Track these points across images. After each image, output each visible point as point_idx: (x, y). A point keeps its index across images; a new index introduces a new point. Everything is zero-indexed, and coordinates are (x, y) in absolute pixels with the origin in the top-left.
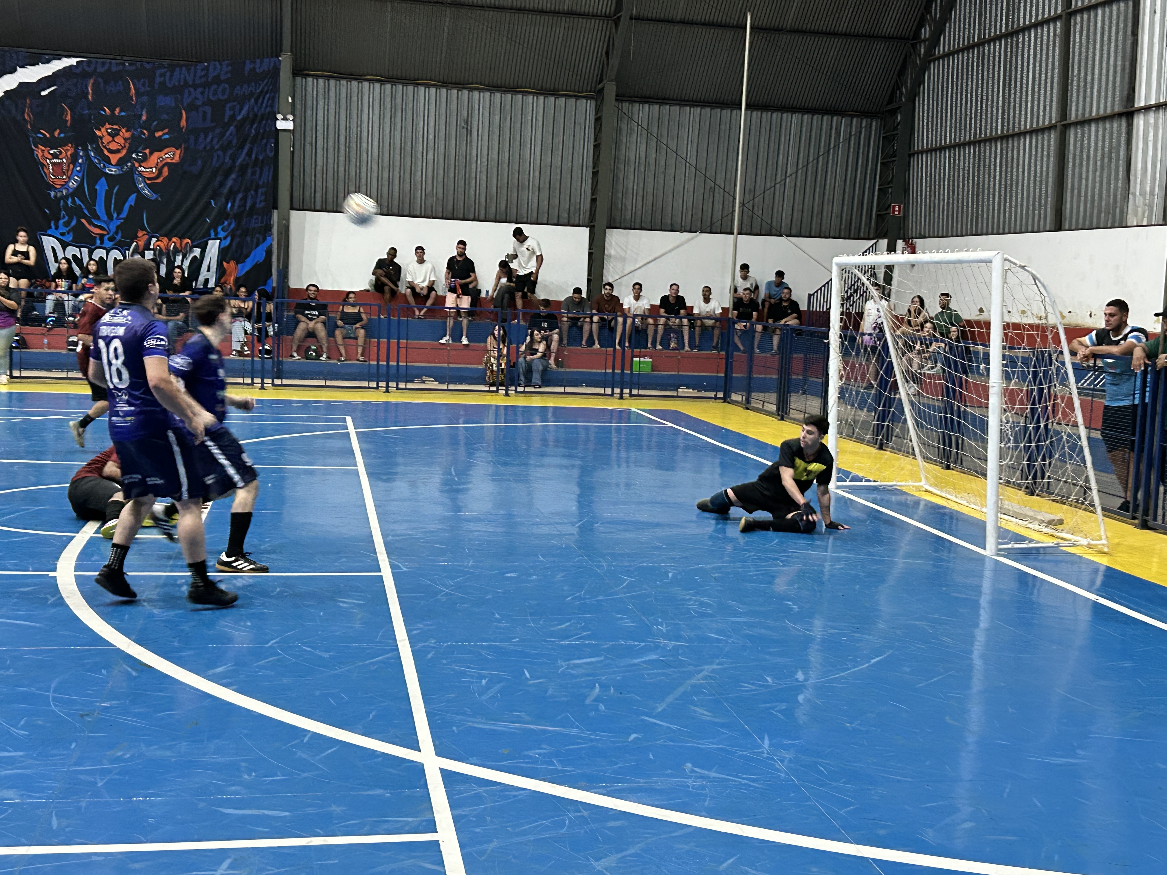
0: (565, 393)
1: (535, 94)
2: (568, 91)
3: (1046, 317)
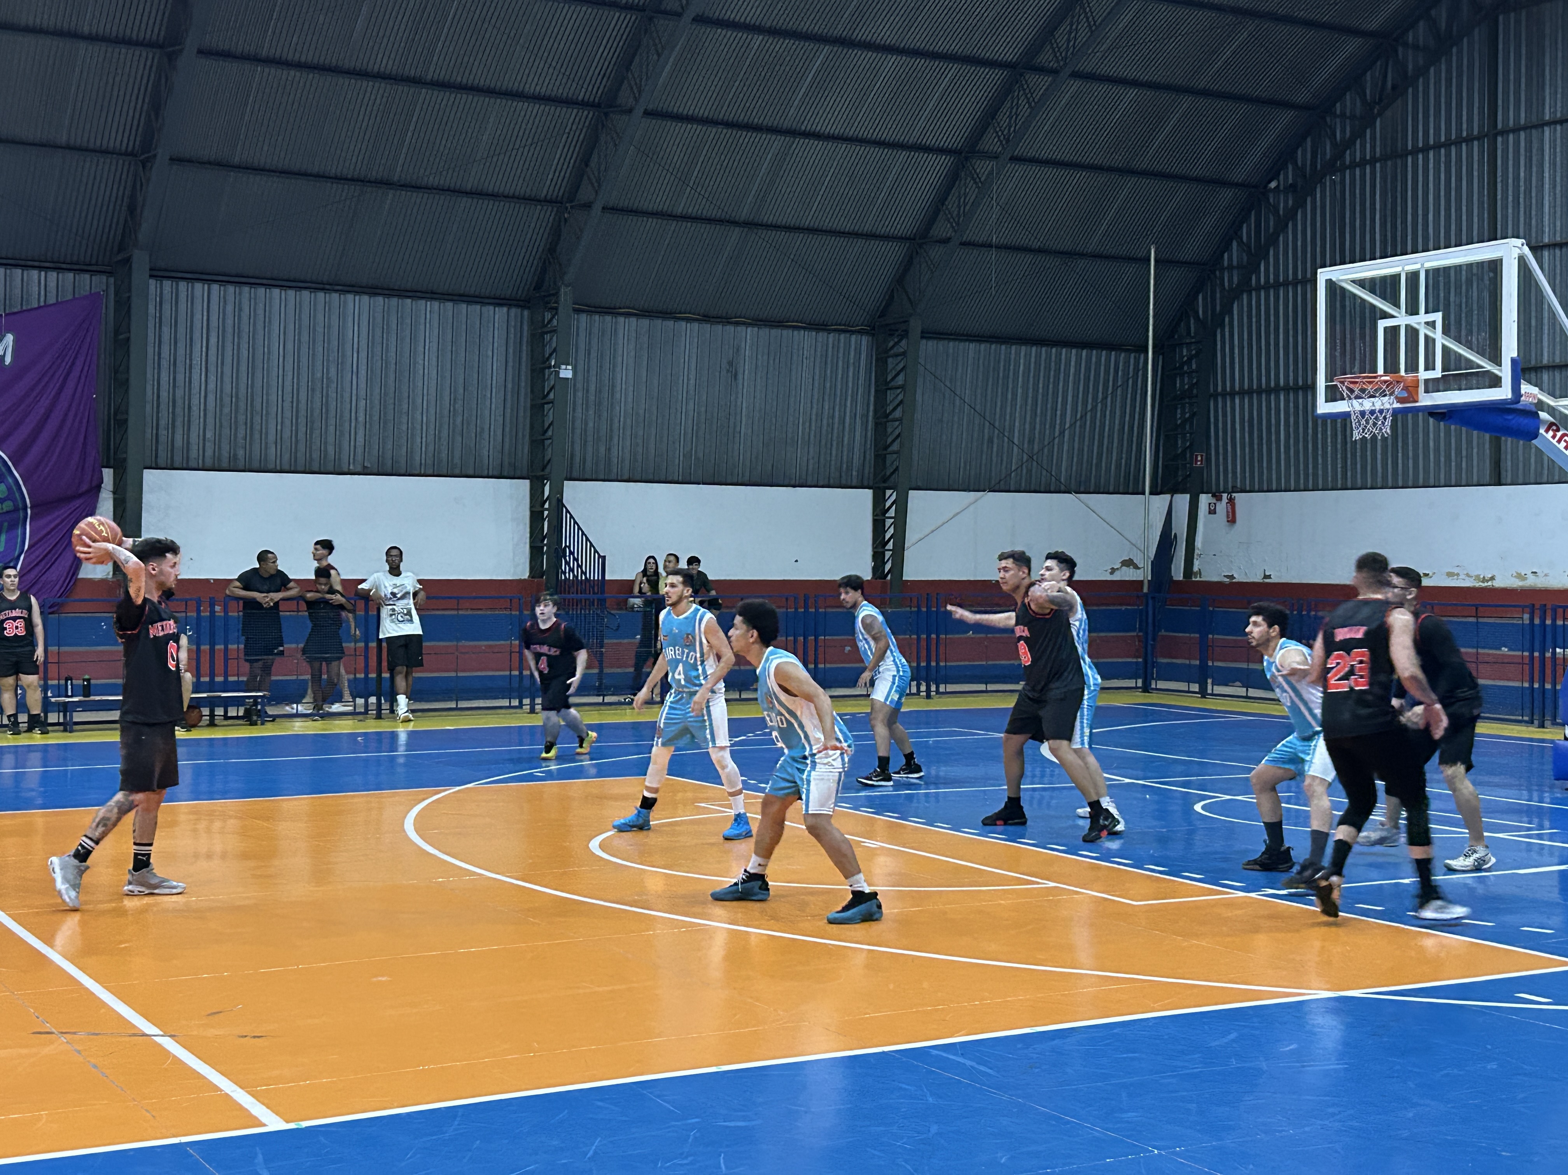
0: (986, 692)
1: (804, 328)
2: (840, 325)
3: (1492, 578)
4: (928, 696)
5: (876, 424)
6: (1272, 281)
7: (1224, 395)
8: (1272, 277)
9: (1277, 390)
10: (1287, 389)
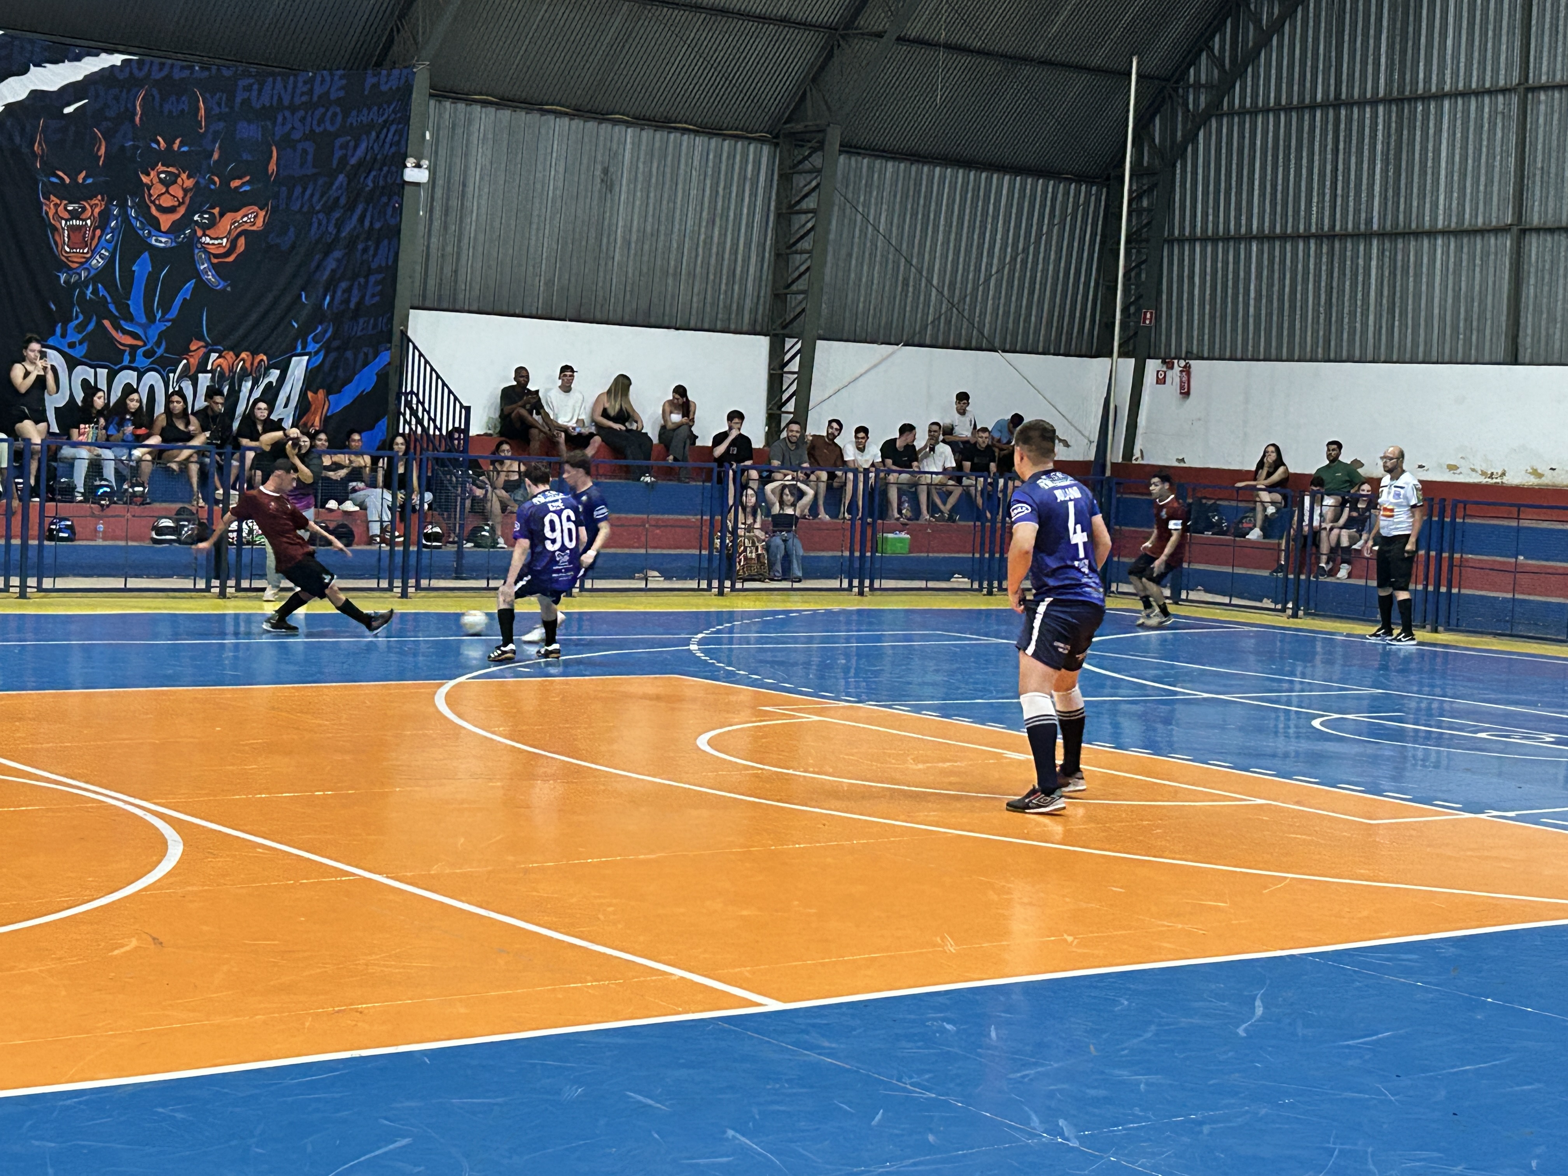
1: (696, 132)
2: (736, 129)
3: (1504, 474)
4: (861, 593)
5: (778, 255)
6: (1248, 104)
7: (1181, 241)
8: (1248, 100)
9: (1249, 238)
10: (1261, 238)
